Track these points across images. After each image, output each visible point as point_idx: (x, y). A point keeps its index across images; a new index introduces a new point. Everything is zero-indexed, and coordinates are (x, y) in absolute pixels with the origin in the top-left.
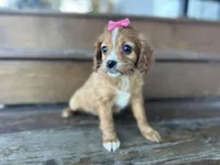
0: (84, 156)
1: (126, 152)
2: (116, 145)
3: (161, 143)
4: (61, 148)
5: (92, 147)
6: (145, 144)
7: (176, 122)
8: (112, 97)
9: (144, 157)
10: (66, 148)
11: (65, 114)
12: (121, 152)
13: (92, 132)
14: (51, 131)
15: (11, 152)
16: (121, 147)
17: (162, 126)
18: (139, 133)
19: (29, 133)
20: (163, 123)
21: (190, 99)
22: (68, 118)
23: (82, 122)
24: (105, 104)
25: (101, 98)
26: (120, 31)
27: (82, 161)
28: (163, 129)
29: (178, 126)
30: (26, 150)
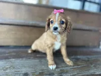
0: (41, 71)
1: (59, 70)
2: (54, 67)
3: (73, 66)
4: (29, 67)
5: (44, 67)
6: (67, 66)
7: (79, 57)
8: (52, 45)
9: (67, 72)
10: (32, 68)
11: (30, 51)
12: (57, 70)
13: (43, 60)
14: (24, 59)
15: (7, 69)
17: (73, 59)
18: (63, 61)
19: (14, 60)
20: (73, 57)
21: (83, 47)
22: (31, 53)
23: (38, 56)
25: (48, 45)
26: (60, 14)
27: (40, 73)
28: (74, 60)
29: (80, 58)
30: (14, 68)
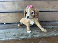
5: (24, 32)
12: (31, 33)
16: (31, 32)
24: (28, 23)
